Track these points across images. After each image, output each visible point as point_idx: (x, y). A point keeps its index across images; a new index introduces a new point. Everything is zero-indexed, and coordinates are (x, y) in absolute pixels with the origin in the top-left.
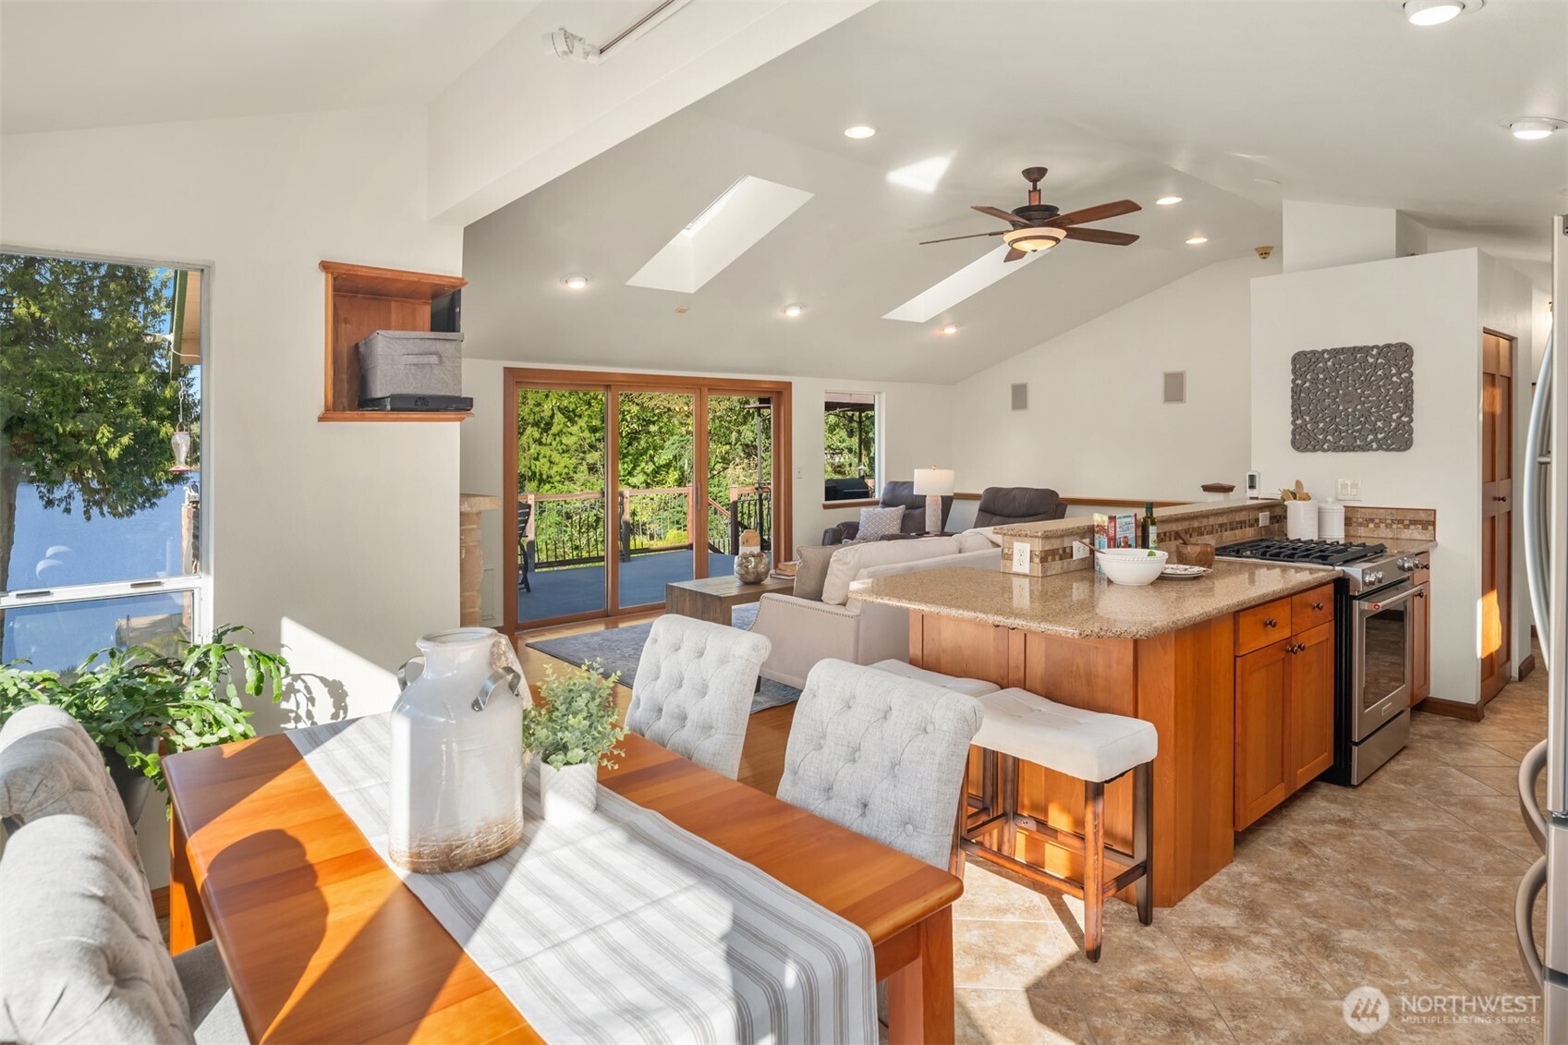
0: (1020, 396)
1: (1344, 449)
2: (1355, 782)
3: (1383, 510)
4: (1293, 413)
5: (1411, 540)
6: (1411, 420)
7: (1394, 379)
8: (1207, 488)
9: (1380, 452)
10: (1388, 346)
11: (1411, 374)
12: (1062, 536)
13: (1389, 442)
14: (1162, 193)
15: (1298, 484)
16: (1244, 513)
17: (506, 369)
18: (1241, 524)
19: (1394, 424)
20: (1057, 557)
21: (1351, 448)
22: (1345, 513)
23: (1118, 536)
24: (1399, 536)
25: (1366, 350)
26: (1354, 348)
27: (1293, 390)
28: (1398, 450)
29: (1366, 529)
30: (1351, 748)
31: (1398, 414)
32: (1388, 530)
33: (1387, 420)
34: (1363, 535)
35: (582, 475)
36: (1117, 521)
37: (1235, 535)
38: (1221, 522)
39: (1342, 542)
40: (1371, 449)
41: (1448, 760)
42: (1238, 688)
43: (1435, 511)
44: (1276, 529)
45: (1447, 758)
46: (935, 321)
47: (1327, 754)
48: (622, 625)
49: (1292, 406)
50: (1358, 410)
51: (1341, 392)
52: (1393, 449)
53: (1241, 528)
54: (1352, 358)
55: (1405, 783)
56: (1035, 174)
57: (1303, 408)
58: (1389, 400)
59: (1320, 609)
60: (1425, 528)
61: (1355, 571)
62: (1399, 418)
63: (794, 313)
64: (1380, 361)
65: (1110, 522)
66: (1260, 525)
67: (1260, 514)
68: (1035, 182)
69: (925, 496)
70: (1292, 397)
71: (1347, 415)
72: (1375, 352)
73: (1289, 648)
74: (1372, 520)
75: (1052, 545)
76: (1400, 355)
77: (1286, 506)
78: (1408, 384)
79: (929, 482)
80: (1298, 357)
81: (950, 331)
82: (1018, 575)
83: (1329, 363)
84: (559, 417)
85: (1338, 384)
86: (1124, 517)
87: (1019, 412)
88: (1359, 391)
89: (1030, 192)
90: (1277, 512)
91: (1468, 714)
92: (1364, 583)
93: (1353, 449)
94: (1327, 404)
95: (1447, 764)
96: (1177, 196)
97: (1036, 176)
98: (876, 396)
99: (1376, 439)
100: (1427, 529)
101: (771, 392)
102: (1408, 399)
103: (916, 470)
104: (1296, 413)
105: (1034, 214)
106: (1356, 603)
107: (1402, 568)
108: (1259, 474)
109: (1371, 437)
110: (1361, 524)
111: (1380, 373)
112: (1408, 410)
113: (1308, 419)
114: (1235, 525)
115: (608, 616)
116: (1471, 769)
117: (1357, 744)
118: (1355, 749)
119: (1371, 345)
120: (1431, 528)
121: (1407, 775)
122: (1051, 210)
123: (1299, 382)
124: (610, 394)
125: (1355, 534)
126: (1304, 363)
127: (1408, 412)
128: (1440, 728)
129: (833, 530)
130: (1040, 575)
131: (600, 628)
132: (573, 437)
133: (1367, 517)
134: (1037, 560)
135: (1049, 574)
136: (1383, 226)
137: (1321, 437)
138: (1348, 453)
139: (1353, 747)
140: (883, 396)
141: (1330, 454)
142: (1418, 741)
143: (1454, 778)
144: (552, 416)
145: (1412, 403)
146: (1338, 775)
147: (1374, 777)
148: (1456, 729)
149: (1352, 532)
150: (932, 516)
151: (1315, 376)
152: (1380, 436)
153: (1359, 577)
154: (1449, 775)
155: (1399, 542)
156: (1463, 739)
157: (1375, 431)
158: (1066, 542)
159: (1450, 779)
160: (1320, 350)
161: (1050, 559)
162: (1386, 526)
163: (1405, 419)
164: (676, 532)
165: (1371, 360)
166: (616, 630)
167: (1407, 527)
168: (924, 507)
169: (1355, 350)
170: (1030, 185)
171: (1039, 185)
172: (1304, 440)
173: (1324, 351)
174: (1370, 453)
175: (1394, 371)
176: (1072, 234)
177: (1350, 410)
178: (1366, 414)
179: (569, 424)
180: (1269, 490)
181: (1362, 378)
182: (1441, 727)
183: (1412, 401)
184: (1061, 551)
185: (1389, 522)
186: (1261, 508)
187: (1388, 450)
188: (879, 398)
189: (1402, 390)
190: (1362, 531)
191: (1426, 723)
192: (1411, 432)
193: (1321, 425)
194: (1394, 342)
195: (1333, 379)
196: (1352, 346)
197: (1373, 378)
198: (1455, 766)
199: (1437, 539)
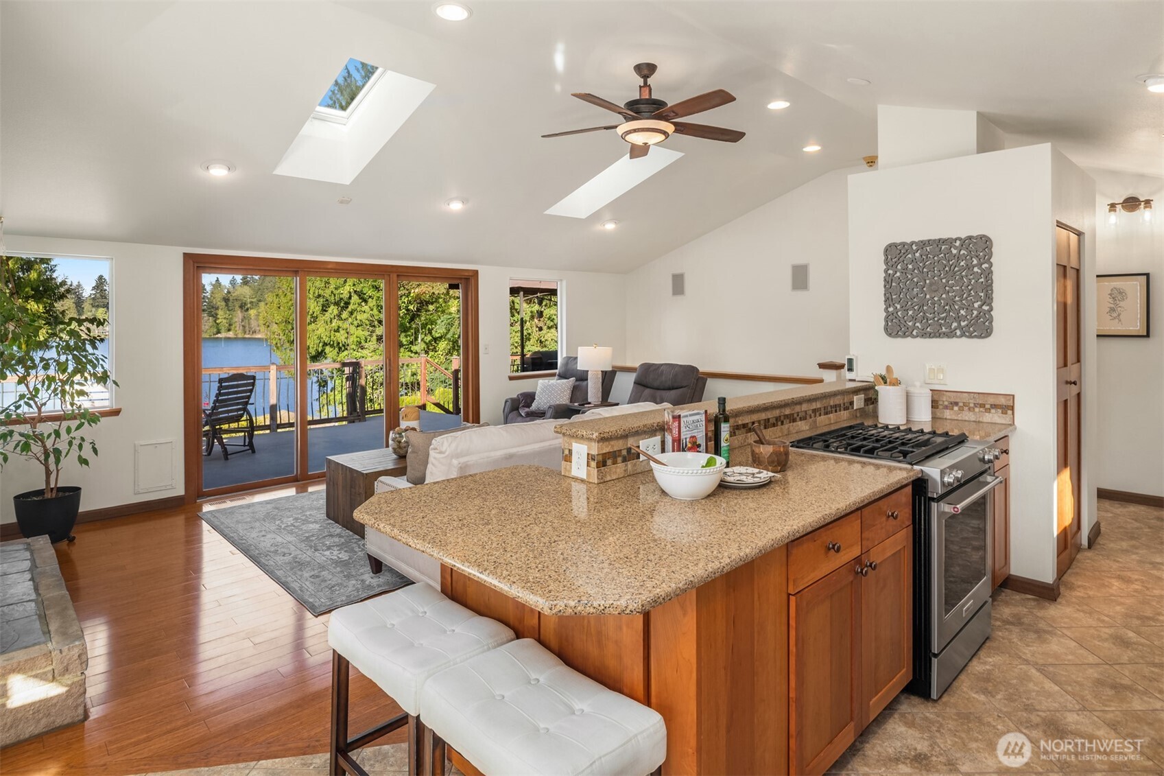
0: (678, 285)
1: (930, 336)
2: (934, 695)
3: (966, 394)
4: (885, 301)
5: (992, 423)
6: (991, 309)
7: (976, 269)
8: (822, 366)
9: (964, 339)
10: (970, 238)
11: (991, 265)
12: (625, 437)
13: (971, 329)
14: (772, 97)
15: (889, 369)
16: (839, 397)
17: (185, 254)
18: (836, 408)
19: (975, 313)
20: (619, 459)
21: (937, 334)
22: (932, 396)
23: (683, 437)
24: (981, 420)
25: (950, 242)
26: (939, 240)
27: (885, 280)
28: (980, 337)
29: (952, 412)
30: (930, 660)
31: (979, 303)
32: (971, 413)
33: (969, 308)
34: (948, 417)
35: (372, 344)
36: (682, 420)
37: (830, 419)
38: (814, 407)
39: (927, 429)
40: (955, 336)
41: (1029, 656)
42: (793, 633)
43: (1013, 396)
44: (871, 411)
45: (1027, 652)
46: (596, 217)
47: (905, 670)
48: (311, 489)
49: (885, 295)
50: (943, 299)
51: (928, 282)
52: (976, 337)
53: (836, 412)
54: (938, 249)
55: (985, 691)
56: (647, 70)
57: (894, 297)
58: (971, 290)
59: (895, 518)
60: (1004, 413)
61: (933, 470)
62: (980, 307)
63: (456, 206)
64: (962, 252)
65: (674, 421)
66: (855, 408)
67: (855, 397)
68: (645, 77)
69: (588, 371)
70: (885, 286)
71: (934, 304)
72: (958, 243)
73: (860, 568)
74: (956, 404)
75: (613, 446)
76: (981, 246)
77: (877, 391)
78: (988, 274)
79: (592, 359)
80: (889, 249)
81: (610, 227)
82: (576, 479)
83: (917, 255)
84: (355, 298)
85: (925, 275)
86: (691, 415)
87: (679, 297)
88: (944, 281)
89: (640, 87)
90: (870, 394)
91: (1046, 593)
92: (943, 483)
93: (938, 335)
94: (915, 293)
95: (1027, 662)
96: (786, 101)
97: (646, 72)
98: (559, 283)
99: (959, 327)
100: (1006, 413)
101: (460, 279)
102: (988, 288)
103: (579, 348)
104: (888, 301)
105: (643, 107)
106: (934, 505)
107: (983, 460)
108: (857, 357)
109: (955, 324)
110: (946, 407)
111: (962, 263)
112: (988, 299)
113: (898, 307)
114: (829, 409)
115: (298, 481)
116: (1051, 669)
117: (936, 656)
118: (935, 661)
119: (954, 237)
120: (1010, 412)
121: (988, 680)
122: (660, 104)
123: (890, 272)
124: (298, 278)
125: (941, 416)
126: (895, 254)
127: (988, 301)
128: (1022, 610)
129: (513, 400)
130: (596, 482)
131: (291, 492)
132: (365, 314)
133: (952, 400)
134: (593, 464)
135: (608, 478)
136: (965, 125)
137: (910, 324)
138: (934, 340)
139: (933, 659)
140: (564, 283)
141: (919, 340)
142: (999, 628)
143: (1036, 684)
144: (350, 298)
145: (992, 293)
146: (919, 687)
147: (955, 684)
148: (1035, 611)
149: (939, 415)
150: (593, 389)
151: (905, 267)
152: (963, 324)
153: (938, 478)
154: (1029, 679)
155: (981, 424)
156: (1042, 625)
157: (958, 319)
158: (631, 442)
159: (1031, 685)
160: (909, 241)
161: (609, 462)
162: (969, 409)
163: (985, 308)
164: (442, 389)
165: (954, 251)
166: (305, 494)
167: (988, 411)
168: (587, 380)
169: (940, 242)
170: (641, 81)
171: (649, 81)
172: (896, 327)
173: (913, 243)
174: (955, 339)
175: (975, 262)
176: (681, 129)
177: (936, 299)
178: (951, 302)
179: (363, 304)
180: (864, 373)
181: (947, 269)
182: (1020, 609)
183: (992, 290)
184: (624, 453)
185: (972, 405)
186: (856, 391)
187: (971, 337)
188: (561, 284)
189: (982, 280)
190: (948, 414)
191: (1007, 603)
192: (991, 320)
193: (910, 313)
194: (975, 235)
195: (921, 270)
196: (937, 238)
197: (956, 269)
198: (1035, 665)
199: (1015, 423)
